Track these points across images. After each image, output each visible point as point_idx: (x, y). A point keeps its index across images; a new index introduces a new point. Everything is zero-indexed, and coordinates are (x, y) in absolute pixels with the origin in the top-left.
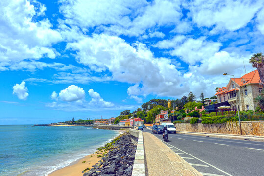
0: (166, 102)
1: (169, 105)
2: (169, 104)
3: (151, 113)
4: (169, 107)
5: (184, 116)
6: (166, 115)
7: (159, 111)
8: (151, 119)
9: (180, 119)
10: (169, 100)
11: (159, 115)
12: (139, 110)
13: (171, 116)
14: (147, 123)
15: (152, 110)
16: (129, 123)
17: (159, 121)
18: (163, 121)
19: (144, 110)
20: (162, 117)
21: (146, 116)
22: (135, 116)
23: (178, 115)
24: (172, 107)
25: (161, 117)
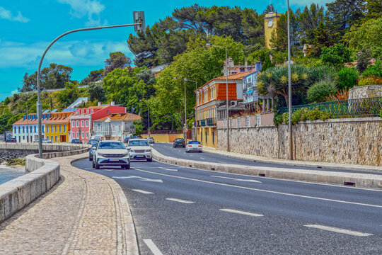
0: (256, 21)
1: (268, 35)
2: (270, 27)
3: (176, 77)
4: (269, 46)
5: (348, 83)
6: (249, 82)
7: (213, 67)
8: (177, 106)
9: (321, 97)
10: (270, 9)
11: (213, 84)
12: (117, 61)
13: (274, 80)
14: (156, 131)
15: (180, 58)
16: (63, 132)
17: (214, 114)
18: (232, 113)
19: (140, 62)
20: (227, 93)
21: (151, 92)
22: (97, 95)
23: (314, 78)
24: (281, 45)
25: (221, 96)
